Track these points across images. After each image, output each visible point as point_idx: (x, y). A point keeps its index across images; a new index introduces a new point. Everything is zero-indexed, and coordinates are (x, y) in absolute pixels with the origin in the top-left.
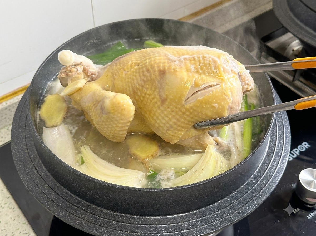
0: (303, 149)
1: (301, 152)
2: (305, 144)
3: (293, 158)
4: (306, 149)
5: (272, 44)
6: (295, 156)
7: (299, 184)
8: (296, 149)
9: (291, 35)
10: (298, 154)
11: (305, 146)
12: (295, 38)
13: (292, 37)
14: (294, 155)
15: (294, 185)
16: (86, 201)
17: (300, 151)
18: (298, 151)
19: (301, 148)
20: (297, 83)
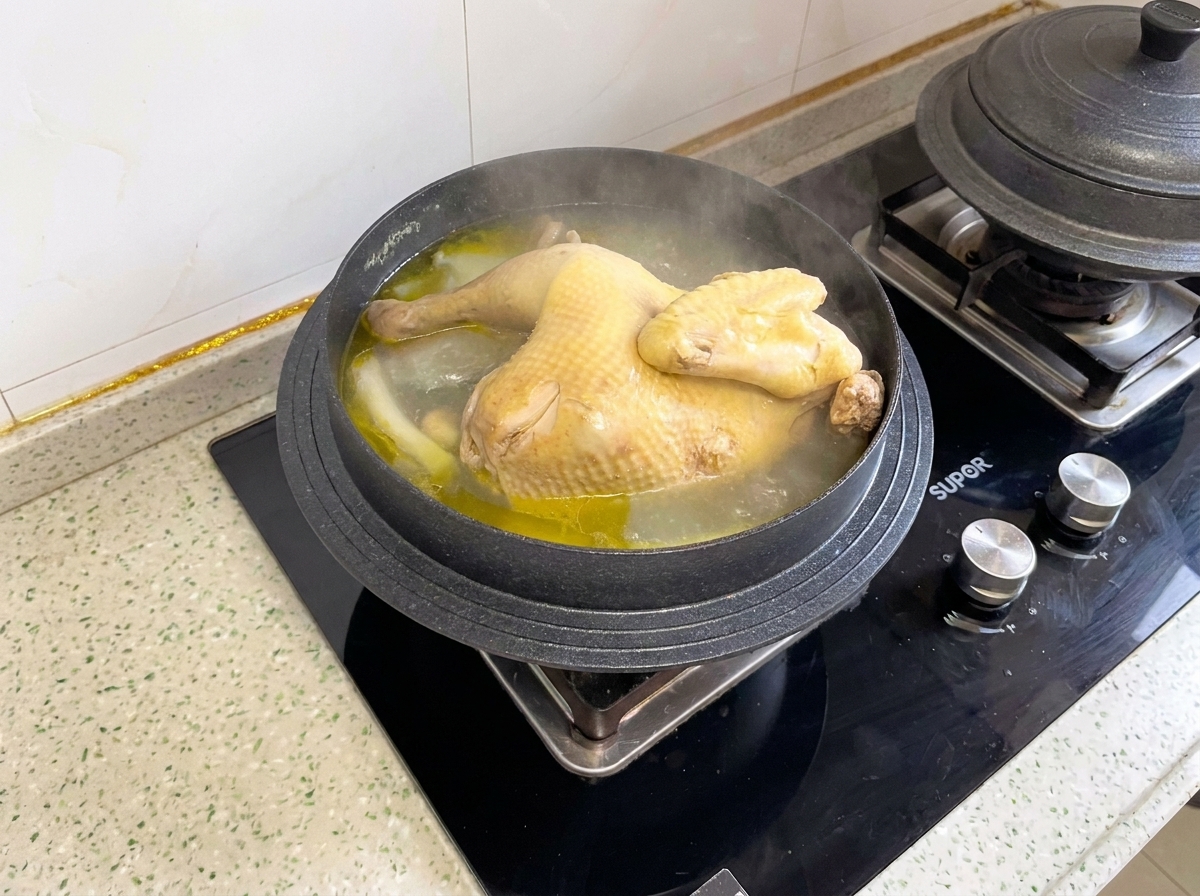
0: (974, 472)
1: (967, 481)
2: (978, 462)
3: (948, 494)
4: (981, 473)
5: (907, 215)
6: (955, 489)
7: (960, 554)
8: (957, 473)
9: (953, 195)
10: (962, 486)
11: (977, 466)
12: (964, 203)
13: (955, 201)
14: (951, 488)
15: (948, 558)
16: (468, 577)
17: (966, 478)
18: (962, 479)
19: (969, 471)
20: (967, 313)
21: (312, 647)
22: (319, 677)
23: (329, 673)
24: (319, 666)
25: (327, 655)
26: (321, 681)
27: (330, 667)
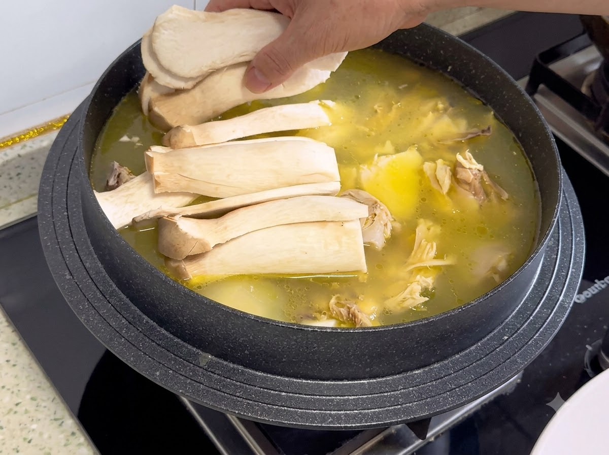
21: (58, 416)
22: (63, 442)
23: (72, 439)
24: (63, 432)
25: (71, 423)
26: (66, 445)
27: (73, 434)
